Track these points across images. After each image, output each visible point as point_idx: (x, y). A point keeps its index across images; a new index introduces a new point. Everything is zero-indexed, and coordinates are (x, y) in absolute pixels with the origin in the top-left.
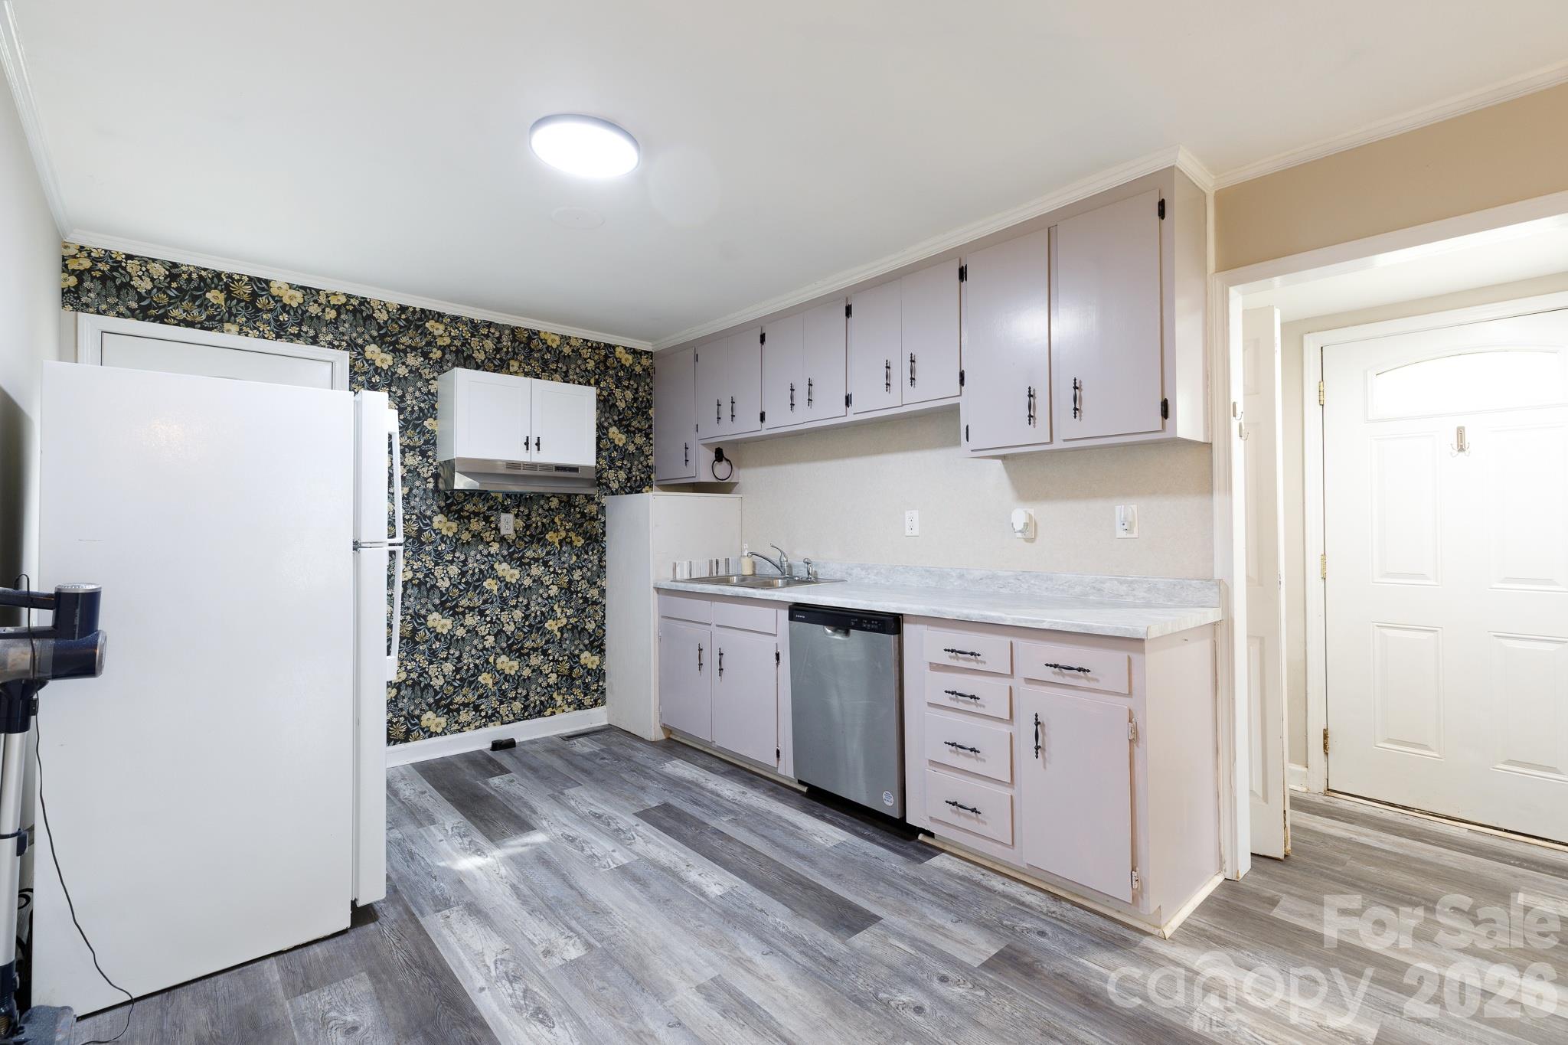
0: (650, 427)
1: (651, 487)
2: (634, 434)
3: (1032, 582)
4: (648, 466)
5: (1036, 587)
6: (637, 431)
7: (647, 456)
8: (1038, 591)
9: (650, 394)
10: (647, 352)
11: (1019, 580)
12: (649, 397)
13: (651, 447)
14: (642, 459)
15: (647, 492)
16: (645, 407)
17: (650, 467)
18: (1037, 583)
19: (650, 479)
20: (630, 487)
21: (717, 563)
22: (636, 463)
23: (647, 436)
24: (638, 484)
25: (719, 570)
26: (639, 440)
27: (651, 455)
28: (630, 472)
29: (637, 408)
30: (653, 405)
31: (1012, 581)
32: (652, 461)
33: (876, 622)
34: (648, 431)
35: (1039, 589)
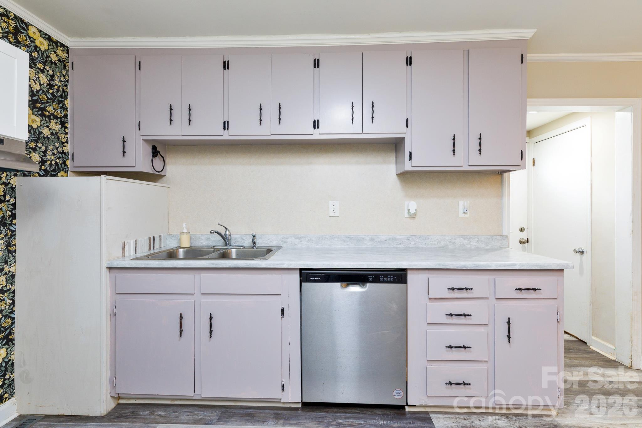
0: (66, 116)
1: (66, 172)
2: (50, 119)
3: (417, 241)
4: (63, 152)
5: (419, 243)
6: (52, 117)
7: (63, 143)
8: (420, 245)
9: (66, 86)
10: (63, 45)
11: (409, 240)
12: (65, 88)
13: (67, 136)
14: (57, 145)
15: (62, 176)
16: (61, 96)
17: (65, 154)
18: (420, 241)
19: (65, 165)
20: (45, 170)
21: (154, 239)
22: (51, 147)
23: (63, 124)
24: (53, 168)
25: (155, 245)
26: (55, 126)
27: (67, 142)
28: (45, 156)
29: (52, 94)
30: (69, 97)
31: (405, 241)
32: (68, 148)
33: (392, 276)
34: (63, 119)
35: (421, 244)
